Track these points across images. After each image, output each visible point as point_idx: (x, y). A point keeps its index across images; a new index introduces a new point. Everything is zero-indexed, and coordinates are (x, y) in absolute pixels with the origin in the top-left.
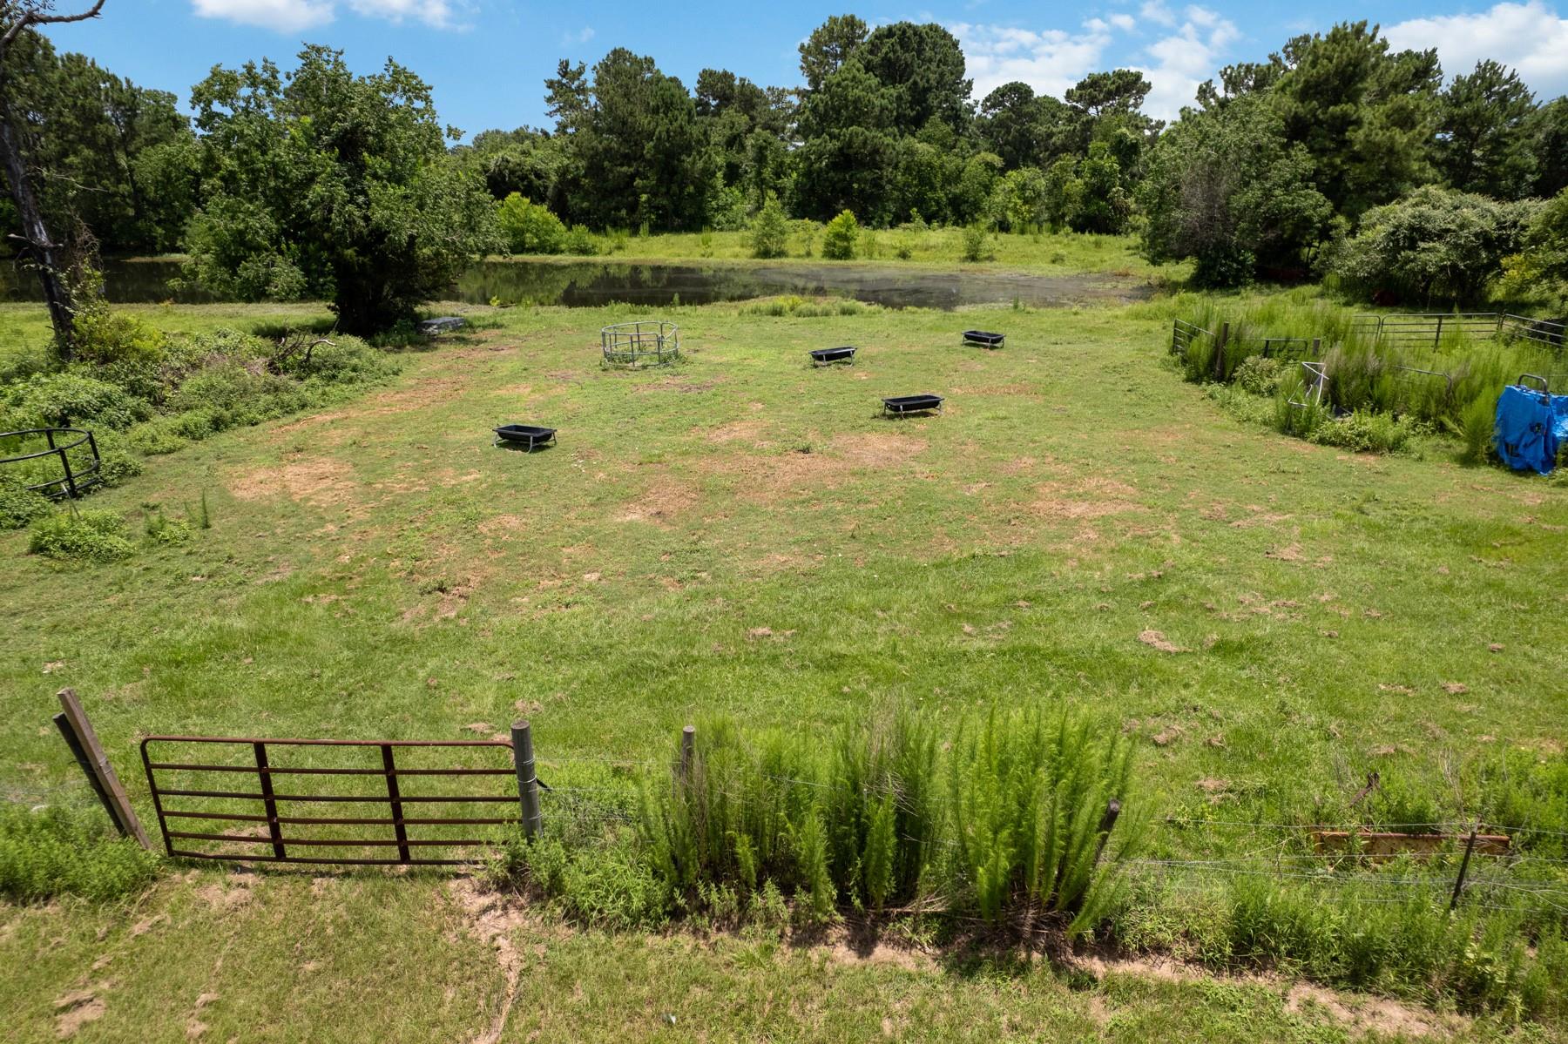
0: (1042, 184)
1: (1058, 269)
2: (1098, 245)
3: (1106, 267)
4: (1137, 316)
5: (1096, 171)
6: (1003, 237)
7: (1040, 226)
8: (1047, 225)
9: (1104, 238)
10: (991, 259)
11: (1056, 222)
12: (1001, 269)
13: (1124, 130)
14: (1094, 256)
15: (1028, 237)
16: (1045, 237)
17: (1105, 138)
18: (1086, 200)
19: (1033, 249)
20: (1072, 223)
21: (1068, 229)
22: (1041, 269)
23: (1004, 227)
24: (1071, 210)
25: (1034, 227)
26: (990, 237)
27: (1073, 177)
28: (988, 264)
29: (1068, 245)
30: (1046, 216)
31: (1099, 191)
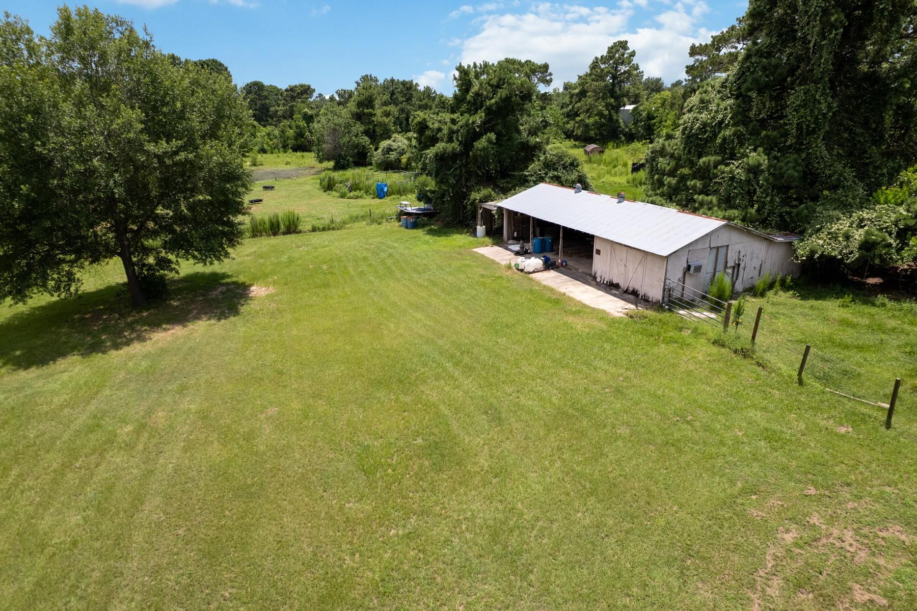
0: (276, 132)
1: (288, 167)
2: (303, 157)
3: (306, 165)
4: (313, 179)
5: (298, 127)
6: (264, 155)
7: (279, 150)
8: (282, 150)
9: (305, 154)
10: (262, 165)
11: (285, 147)
12: (267, 168)
13: (306, 110)
14: (302, 161)
15: (275, 155)
16: (281, 154)
17: (299, 113)
18: (296, 139)
19: (278, 160)
20: (292, 148)
21: (290, 151)
22: (282, 167)
23: (263, 151)
24: (291, 142)
25: (276, 150)
26: (259, 156)
27: (289, 129)
28: (261, 167)
29: (291, 157)
30: (281, 145)
31: (300, 135)
